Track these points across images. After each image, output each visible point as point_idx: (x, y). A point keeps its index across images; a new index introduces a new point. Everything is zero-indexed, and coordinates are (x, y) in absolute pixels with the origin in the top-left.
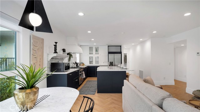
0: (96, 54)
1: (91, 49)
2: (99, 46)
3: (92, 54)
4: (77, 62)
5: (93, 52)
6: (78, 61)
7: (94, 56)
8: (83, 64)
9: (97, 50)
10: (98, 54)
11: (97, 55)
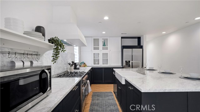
0: (103, 49)
1: (96, 41)
2: (108, 38)
3: (98, 49)
4: (75, 62)
5: (100, 47)
6: (77, 61)
7: (101, 51)
8: (85, 65)
9: (104, 43)
10: (107, 49)
11: (105, 51)
